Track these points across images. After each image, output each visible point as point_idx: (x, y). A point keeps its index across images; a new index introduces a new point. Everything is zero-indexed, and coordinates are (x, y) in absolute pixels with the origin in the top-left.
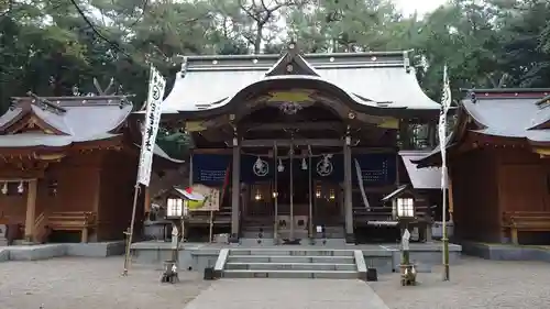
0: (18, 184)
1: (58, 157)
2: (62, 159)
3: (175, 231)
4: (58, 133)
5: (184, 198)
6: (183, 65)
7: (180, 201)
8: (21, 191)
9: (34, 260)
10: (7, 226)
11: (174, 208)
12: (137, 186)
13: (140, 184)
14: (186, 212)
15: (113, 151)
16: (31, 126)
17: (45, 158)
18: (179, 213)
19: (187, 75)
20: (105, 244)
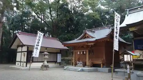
0: (84, 51)
1: (92, 44)
2: (94, 44)
3: (128, 67)
4: (93, 37)
5: (130, 54)
6: (127, 12)
7: (129, 55)
8: (85, 53)
9: (88, 72)
10: (83, 62)
11: (127, 58)
12: (113, 51)
13: (115, 50)
14: (132, 60)
15: (107, 41)
16: (86, 37)
17: (89, 44)
18: (129, 60)
19: (129, 15)
20: (108, 69)
